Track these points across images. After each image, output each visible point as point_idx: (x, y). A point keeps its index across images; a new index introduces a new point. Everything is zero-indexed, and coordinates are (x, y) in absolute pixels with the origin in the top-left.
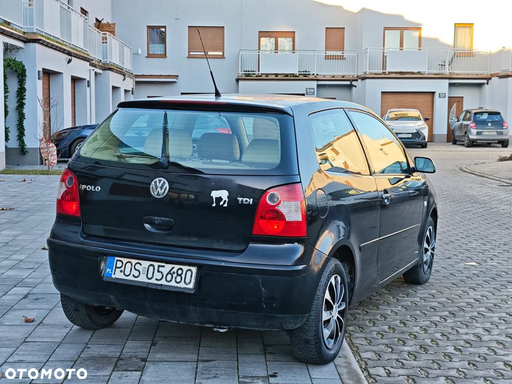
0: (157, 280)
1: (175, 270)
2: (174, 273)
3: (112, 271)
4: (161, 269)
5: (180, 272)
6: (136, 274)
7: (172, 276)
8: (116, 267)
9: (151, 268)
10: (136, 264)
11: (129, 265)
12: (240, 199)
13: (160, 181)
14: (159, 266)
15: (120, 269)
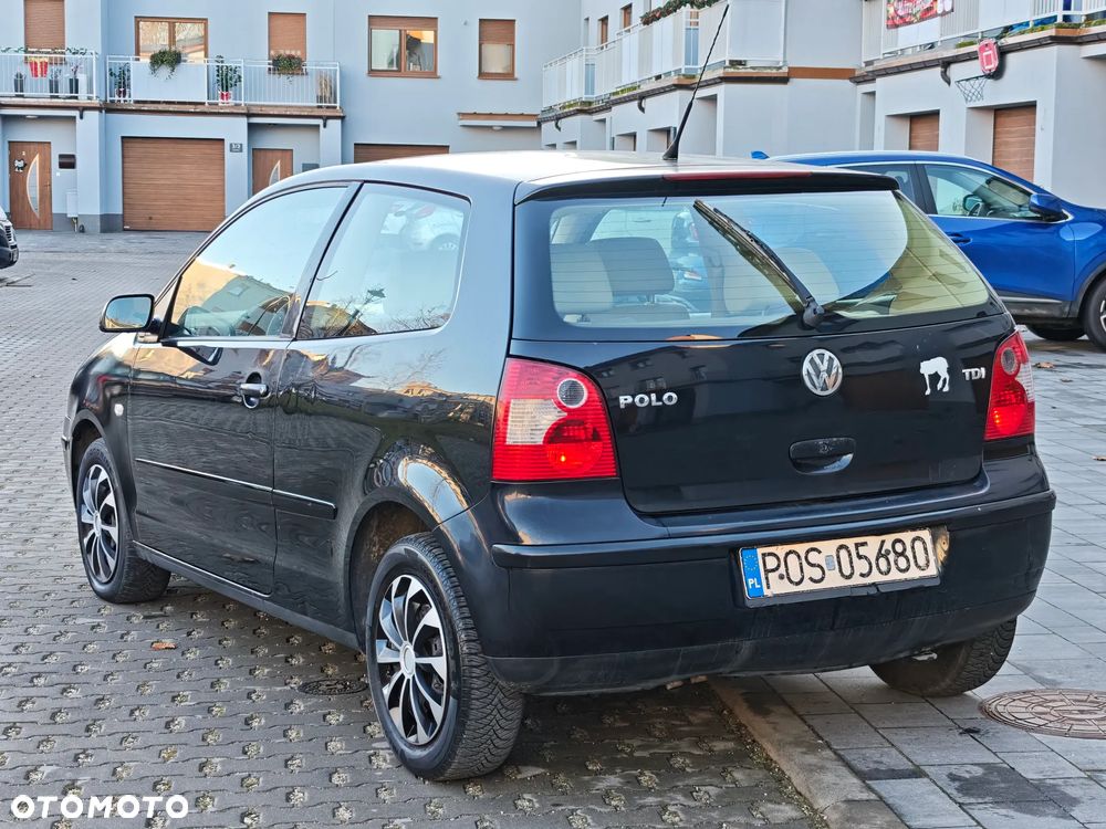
0: (862, 575)
1: (888, 546)
2: (888, 552)
3: (760, 582)
4: (862, 551)
5: (899, 548)
6: (817, 574)
7: (887, 559)
8: (767, 571)
9: (843, 553)
10: (808, 552)
11: (792, 558)
12: (966, 371)
13: (821, 356)
14: (857, 545)
15: (777, 574)
